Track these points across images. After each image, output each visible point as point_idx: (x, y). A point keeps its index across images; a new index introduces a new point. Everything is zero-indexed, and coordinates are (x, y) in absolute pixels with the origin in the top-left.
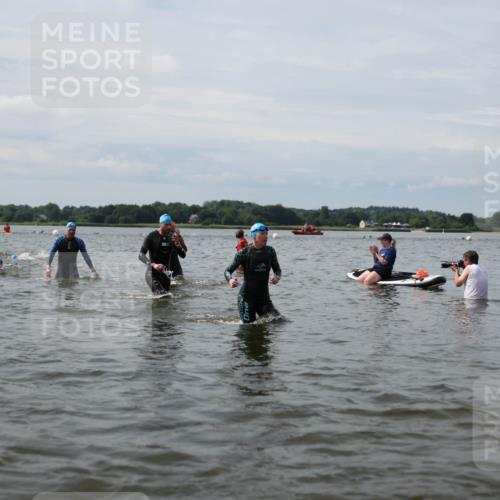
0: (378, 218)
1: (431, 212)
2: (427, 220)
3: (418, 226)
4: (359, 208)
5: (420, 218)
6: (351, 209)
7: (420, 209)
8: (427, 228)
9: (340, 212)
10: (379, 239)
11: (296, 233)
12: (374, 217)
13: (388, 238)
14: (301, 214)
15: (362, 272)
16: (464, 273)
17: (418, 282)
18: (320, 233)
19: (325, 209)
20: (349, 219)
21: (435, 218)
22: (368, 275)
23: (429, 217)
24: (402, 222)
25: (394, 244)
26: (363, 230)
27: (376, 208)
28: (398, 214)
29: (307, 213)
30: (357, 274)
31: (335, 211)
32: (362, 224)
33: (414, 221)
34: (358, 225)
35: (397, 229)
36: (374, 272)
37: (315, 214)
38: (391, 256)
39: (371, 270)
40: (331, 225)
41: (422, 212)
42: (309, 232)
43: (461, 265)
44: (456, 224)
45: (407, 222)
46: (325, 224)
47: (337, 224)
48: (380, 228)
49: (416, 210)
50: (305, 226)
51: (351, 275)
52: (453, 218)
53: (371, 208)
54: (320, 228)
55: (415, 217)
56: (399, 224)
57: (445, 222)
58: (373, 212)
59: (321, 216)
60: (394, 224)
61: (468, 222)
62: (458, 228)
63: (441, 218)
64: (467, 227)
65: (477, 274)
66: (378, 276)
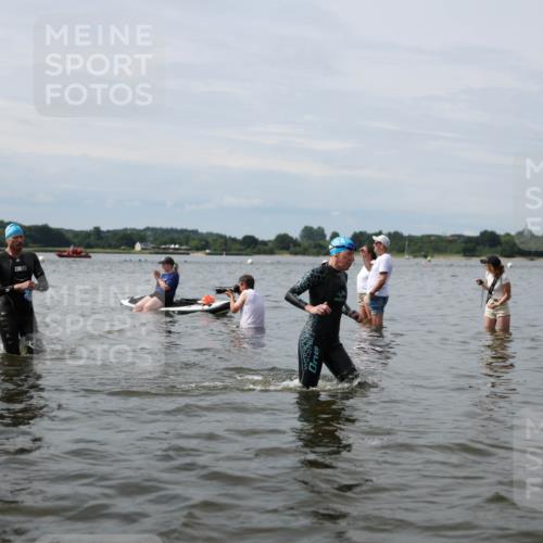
0: (155, 240)
1: (211, 234)
2: (207, 243)
3: (198, 249)
4: (134, 230)
5: (201, 241)
6: (126, 230)
7: (200, 231)
8: (208, 251)
9: (114, 233)
10: (160, 263)
11: (60, 256)
12: (151, 239)
13: (169, 262)
14: (70, 236)
18: (87, 256)
19: (97, 231)
20: (123, 241)
21: (215, 241)
22: (149, 301)
23: (210, 240)
24: (181, 244)
25: (176, 269)
26: (139, 253)
27: (154, 230)
28: (176, 236)
29: (77, 234)
31: (108, 232)
32: (138, 247)
33: (193, 243)
34: (134, 247)
35: (176, 252)
36: (155, 298)
37: (87, 234)
38: (174, 281)
39: (152, 296)
40: (103, 248)
41: (202, 234)
42: (77, 254)
44: (238, 246)
45: (187, 244)
46: (97, 246)
47: (110, 246)
48: (157, 250)
49: (195, 232)
50: (71, 248)
52: (234, 240)
53: (147, 229)
54: (88, 250)
55: (194, 239)
56: (177, 246)
57: (226, 244)
58: (149, 233)
59: (92, 238)
60: (173, 246)
61: (250, 245)
62: (240, 250)
63: (222, 240)
64: (249, 250)
65: (254, 300)
66: (160, 303)
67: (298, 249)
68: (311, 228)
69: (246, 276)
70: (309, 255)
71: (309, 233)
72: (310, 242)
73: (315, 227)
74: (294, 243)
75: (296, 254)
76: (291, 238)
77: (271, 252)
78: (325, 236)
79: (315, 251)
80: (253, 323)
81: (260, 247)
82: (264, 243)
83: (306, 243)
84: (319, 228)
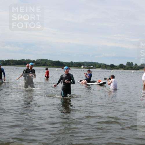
0: (87, 65)
1: (102, 64)
2: (101, 66)
3: (98, 68)
4: (81, 62)
5: (99, 65)
6: (79, 62)
7: (99, 63)
8: (101, 68)
9: (76, 63)
10: (87, 71)
12: (86, 65)
13: (89, 71)
14: (64, 64)
15: (82, 80)
16: (111, 81)
17: (98, 83)
18: (70, 69)
19: (72, 62)
20: (78, 65)
21: (103, 65)
22: (84, 81)
24: (94, 66)
26: (83, 68)
27: (87, 63)
28: (92, 64)
29: (66, 63)
30: (80, 81)
31: (75, 63)
32: (82, 67)
35: (92, 68)
36: (85, 81)
37: (69, 63)
38: (90, 76)
39: (85, 80)
40: (73, 67)
41: (99, 64)
43: (110, 79)
44: (109, 67)
45: (95, 66)
46: (71, 66)
47: (75, 67)
48: (87, 68)
49: (98, 63)
51: (79, 81)
52: (108, 65)
53: (85, 62)
54: (70, 67)
55: (97, 65)
56: (93, 67)
57: (106, 66)
58: (85, 63)
59: (70, 64)
60: (91, 67)
61: (112, 67)
62: (109, 68)
63: (105, 65)
64: (112, 68)
65: (114, 82)
66: (87, 82)
67: (125, 68)
68: (129, 63)
69: (112, 75)
70: (128, 70)
71: (128, 64)
72: (129, 66)
73: (130, 62)
74: (125, 66)
75: (125, 69)
76: (124, 65)
77: (118, 69)
78: (133, 65)
79: (130, 69)
80: (114, 88)
81: (115, 67)
82: (116, 66)
83: (128, 67)
84: (132, 62)
